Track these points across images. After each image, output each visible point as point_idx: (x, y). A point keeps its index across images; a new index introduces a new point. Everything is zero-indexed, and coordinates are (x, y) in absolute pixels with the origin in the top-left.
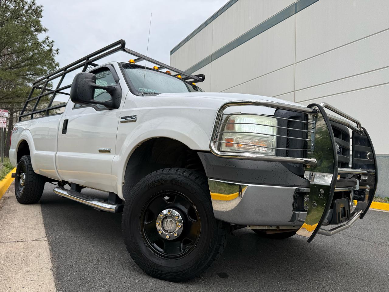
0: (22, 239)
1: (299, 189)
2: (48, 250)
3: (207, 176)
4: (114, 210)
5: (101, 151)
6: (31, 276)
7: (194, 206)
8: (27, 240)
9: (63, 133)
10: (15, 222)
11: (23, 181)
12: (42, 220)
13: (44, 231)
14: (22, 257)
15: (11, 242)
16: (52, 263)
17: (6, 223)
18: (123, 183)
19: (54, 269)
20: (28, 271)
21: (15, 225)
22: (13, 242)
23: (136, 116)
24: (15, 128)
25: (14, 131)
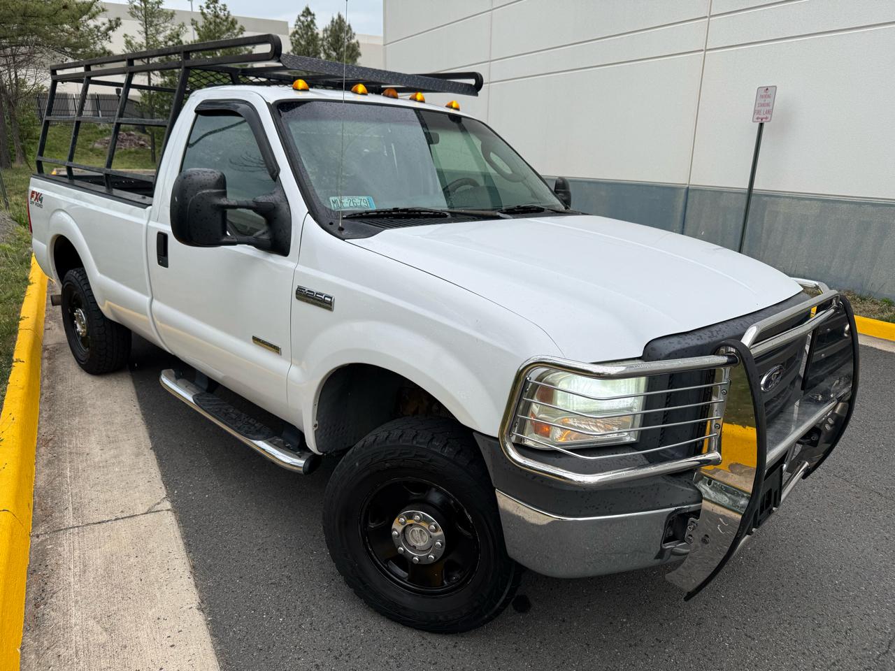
0: (122, 512)
1: (682, 509)
2: (182, 546)
3: (494, 485)
4: (301, 470)
5: (256, 340)
6: (168, 634)
7: (466, 512)
8: (131, 513)
9: (159, 263)
10: (94, 448)
11: (83, 328)
12: (147, 435)
13: (159, 477)
14: (136, 572)
15: (103, 522)
16: (196, 586)
17: (77, 454)
18: (315, 426)
19: (203, 606)
20: (159, 619)
21: (96, 460)
22: (108, 521)
23: (331, 298)
24: (33, 192)
25: (33, 199)
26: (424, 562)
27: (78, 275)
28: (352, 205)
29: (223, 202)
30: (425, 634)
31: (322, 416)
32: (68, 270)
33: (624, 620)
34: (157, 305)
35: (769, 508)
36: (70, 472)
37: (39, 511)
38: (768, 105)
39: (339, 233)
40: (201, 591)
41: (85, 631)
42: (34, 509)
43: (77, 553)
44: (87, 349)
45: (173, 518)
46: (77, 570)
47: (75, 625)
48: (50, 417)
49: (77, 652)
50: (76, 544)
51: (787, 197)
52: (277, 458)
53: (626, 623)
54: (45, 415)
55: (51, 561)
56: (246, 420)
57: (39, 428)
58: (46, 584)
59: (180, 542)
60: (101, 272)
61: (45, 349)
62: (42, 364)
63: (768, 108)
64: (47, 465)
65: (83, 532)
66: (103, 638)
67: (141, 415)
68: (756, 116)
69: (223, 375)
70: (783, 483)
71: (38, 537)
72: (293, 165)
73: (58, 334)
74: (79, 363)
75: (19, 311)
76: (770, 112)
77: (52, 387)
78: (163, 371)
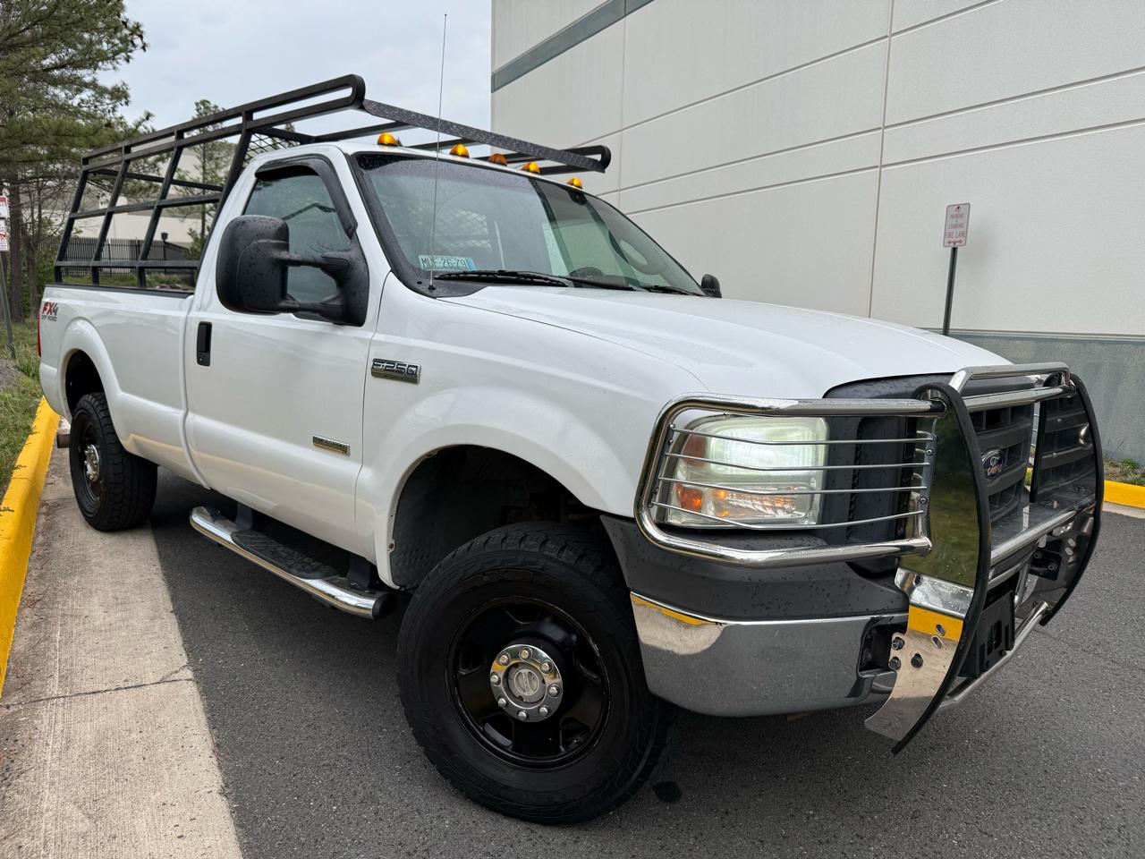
0: (126, 681)
1: (878, 619)
2: (203, 720)
3: (628, 585)
4: (370, 613)
5: (319, 442)
6: (175, 822)
7: (591, 642)
8: (139, 682)
9: (199, 363)
10: (96, 611)
11: (94, 469)
12: (168, 597)
13: (180, 642)
14: (138, 749)
15: (99, 692)
16: (220, 767)
17: (72, 616)
18: (391, 546)
19: (228, 791)
20: (164, 804)
21: (97, 623)
22: (106, 691)
23: (416, 367)
24: (47, 304)
25: (46, 312)
26: (532, 720)
27: (94, 399)
28: (446, 265)
29: (284, 255)
30: (534, 827)
31: (400, 534)
32: (82, 396)
33: (811, 812)
34: (196, 420)
35: (999, 649)
36: (61, 636)
37: (13, 679)
38: (961, 226)
39: (431, 292)
40: (225, 774)
41: (60, 818)
42: (7, 676)
43: (59, 727)
44: (98, 498)
45: (194, 689)
46: (57, 745)
47: (47, 810)
48: (41, 576)
49: (45, 843)
50: (60, 717)
52: (342, 602)
53: (813, 815)
54: (34, 574)
55: (22, 735)
56: (300, 558)
57: (25, 588)
58: (12, 761)
59: (202, 718)
60: (123, 389)
61: (44, 504)
62: (37, 520)
63: (961, 230)
64: (30, 628)
65: (71, 703)
66: (84, 827)
67: (161, 575)
68: (947, 240)
69: (276, 504)
70: (1016, 628)
71: (8, 707)
72: (373, 219)
73: (64, 487)
74: (84, 515)
75: (15, 459)
76: (964, 234)
77: (47, 544)
78: (195, 510)
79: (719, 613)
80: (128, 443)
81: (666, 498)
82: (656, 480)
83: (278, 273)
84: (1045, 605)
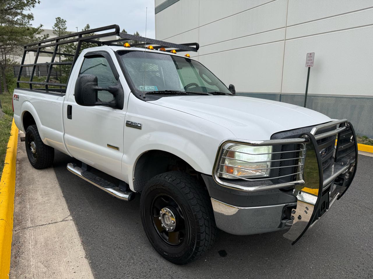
0: (52, 221)
1: (288, 205)
2: (77, 234)
3: (210, 196)
4: (127, 199)
5: (109, 146)
6: (73, 268)
8: (56, 221)
9: (68, 118)
10: (39, 197)
11: (34, 149)
12: (61, 192)
13: (67, 207)
14: (58, 244)
15: (43, 225)
16: (84, 249)
17: (32, 199)
18: (134, 179)
19: (87, 257)
20: (68, 262)
21: (40, 201)
22: (46, 224)
23: (141, 124)
24: (15, 95)
25: (15, 98)
27: (33, 127)
28: (148, 89)
29: (97, 87)
31: (136, 175)
32: (29, 126)
34: (67, 136)
35: (324, 209)
36: (29, 206)
37: (16, 221)
38: (311, 60)
39: (144, 99)
40: (86, 251)
41: (37, 267)
42: (14, 220)
43: (32, 237)
44: (36, 159)
45: (73, 223)
46: (33, 243)
47: (33, 265)
48: (20, 186)
49: (33, 276)
50: (32, 233)
51: (321, 97)
52: (118, 196)
53: (268, 260)
54: (18, 185)
55: (21, 240)
56: (103, 181)
57: (15, 190)
58: (20, 249)
59: (77, 232)
60: (43, 124)
61: (17, 160)
62: (16, 166)
63: (311, 61)
64: (19, 204)
65: (35, 229)
66: (45, 270)
67: (58, 184)
68: (307, 65)
69: (94, 163)
70: (330, 200)
71: (16, 231)
72: (124, 74)
73: (24, 154)
74: (31, 164)
75: (7, 145)
76: (312, 63)
77: (20, 174)
78: (68, 164)
79: (239, 205)
80: (45, 141)
81: (222, 170)
82: (219, 165)
83: (94, 93)
84: (339, 193)
